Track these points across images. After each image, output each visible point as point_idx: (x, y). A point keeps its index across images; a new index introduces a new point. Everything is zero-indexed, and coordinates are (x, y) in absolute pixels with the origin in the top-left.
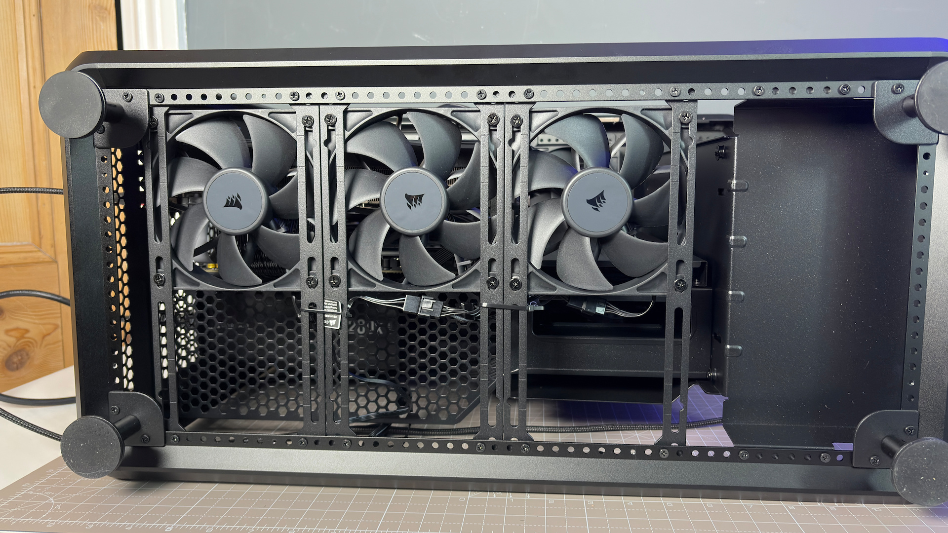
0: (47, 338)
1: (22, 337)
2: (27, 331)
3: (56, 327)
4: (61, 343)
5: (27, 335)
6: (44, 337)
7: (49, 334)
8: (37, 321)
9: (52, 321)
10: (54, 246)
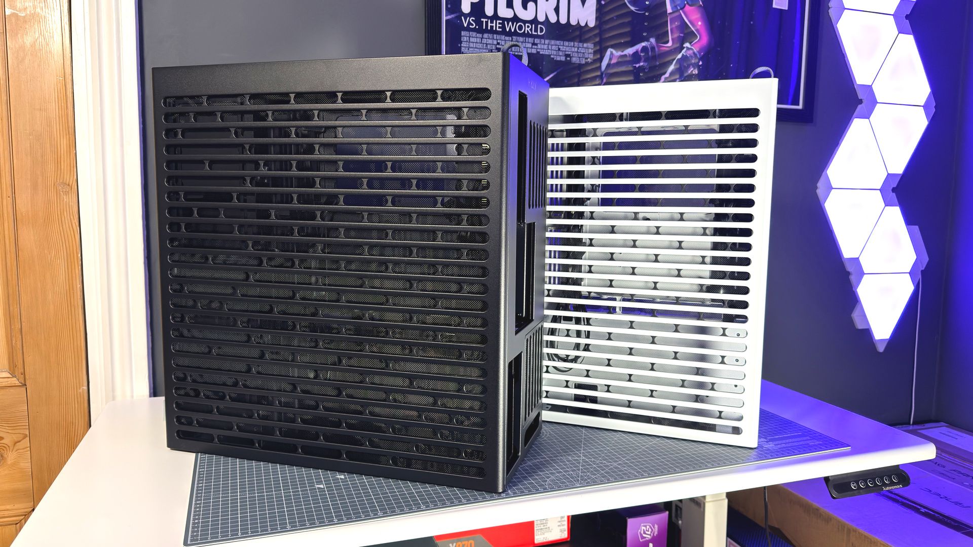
0: (18, 444)
3: (25, 436)
4: (29, 448)
6: (16, 443)
7: (20, 441)
8: (9, 431)
9: (22, 431)
10: (24, 374)
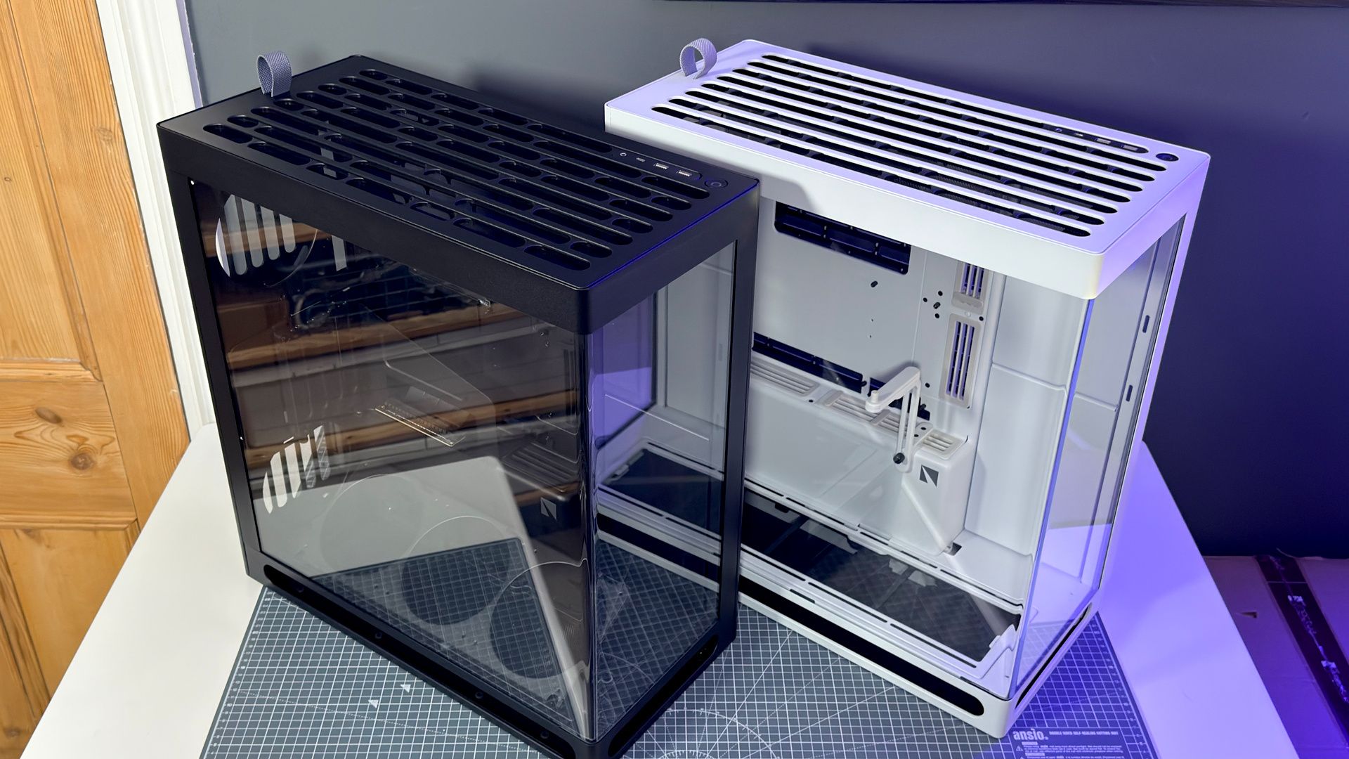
0: (105, 447)
1: (83, 444)
2: (86, 439)
3: (113, 439)
5: (87, 442)
7: (107, 444)
8: (94, 432)
9: (109, 434)
10: (98, 368)
